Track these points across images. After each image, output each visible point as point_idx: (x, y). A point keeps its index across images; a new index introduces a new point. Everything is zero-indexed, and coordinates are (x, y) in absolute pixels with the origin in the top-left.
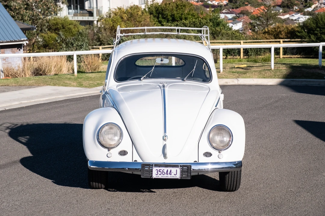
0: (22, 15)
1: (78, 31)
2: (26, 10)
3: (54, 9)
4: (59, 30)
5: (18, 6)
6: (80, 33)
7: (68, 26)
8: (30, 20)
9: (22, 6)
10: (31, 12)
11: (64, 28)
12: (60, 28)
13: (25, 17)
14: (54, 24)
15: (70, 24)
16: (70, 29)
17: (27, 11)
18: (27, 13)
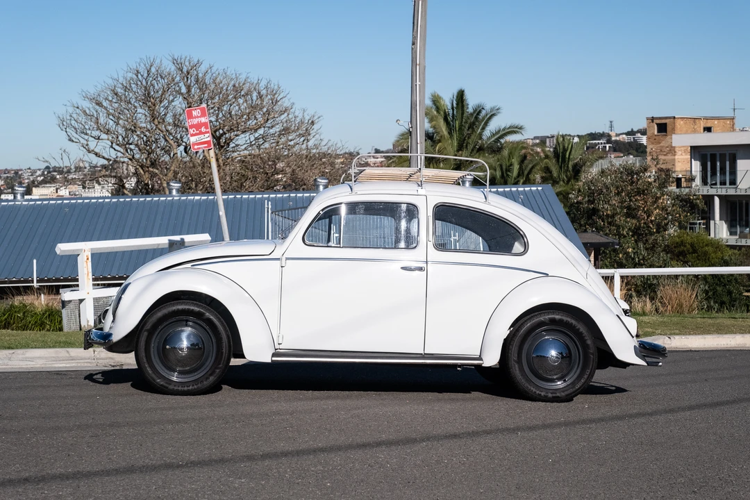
0: (618, 227)
1: (722, 259)
2: (627, 217)
3: (680, 216)
4: (686, 254)
5: (610, 210)
6: (724, 262)
7: (703, 249)
8: (633, 236)
9: (618, 210)
10: (634, 221)
11: (695, 251)
12: (688, 251)
13: (623, 230)
14: (677, 243)
15: (707, 245)
16: (706, 253)
17: (628, 219)
18: (627, 222)
